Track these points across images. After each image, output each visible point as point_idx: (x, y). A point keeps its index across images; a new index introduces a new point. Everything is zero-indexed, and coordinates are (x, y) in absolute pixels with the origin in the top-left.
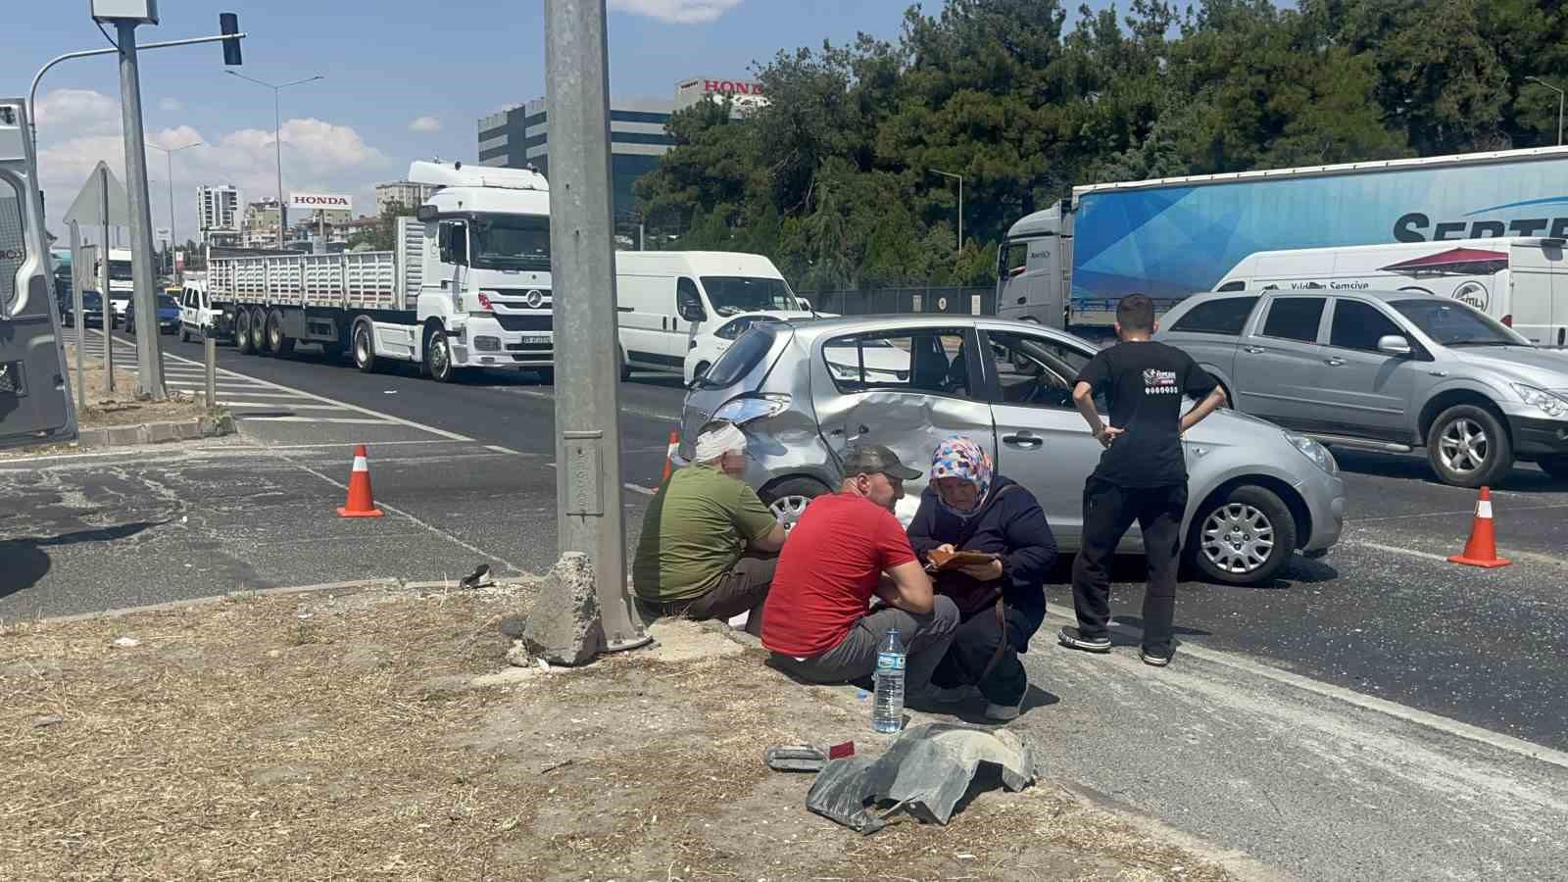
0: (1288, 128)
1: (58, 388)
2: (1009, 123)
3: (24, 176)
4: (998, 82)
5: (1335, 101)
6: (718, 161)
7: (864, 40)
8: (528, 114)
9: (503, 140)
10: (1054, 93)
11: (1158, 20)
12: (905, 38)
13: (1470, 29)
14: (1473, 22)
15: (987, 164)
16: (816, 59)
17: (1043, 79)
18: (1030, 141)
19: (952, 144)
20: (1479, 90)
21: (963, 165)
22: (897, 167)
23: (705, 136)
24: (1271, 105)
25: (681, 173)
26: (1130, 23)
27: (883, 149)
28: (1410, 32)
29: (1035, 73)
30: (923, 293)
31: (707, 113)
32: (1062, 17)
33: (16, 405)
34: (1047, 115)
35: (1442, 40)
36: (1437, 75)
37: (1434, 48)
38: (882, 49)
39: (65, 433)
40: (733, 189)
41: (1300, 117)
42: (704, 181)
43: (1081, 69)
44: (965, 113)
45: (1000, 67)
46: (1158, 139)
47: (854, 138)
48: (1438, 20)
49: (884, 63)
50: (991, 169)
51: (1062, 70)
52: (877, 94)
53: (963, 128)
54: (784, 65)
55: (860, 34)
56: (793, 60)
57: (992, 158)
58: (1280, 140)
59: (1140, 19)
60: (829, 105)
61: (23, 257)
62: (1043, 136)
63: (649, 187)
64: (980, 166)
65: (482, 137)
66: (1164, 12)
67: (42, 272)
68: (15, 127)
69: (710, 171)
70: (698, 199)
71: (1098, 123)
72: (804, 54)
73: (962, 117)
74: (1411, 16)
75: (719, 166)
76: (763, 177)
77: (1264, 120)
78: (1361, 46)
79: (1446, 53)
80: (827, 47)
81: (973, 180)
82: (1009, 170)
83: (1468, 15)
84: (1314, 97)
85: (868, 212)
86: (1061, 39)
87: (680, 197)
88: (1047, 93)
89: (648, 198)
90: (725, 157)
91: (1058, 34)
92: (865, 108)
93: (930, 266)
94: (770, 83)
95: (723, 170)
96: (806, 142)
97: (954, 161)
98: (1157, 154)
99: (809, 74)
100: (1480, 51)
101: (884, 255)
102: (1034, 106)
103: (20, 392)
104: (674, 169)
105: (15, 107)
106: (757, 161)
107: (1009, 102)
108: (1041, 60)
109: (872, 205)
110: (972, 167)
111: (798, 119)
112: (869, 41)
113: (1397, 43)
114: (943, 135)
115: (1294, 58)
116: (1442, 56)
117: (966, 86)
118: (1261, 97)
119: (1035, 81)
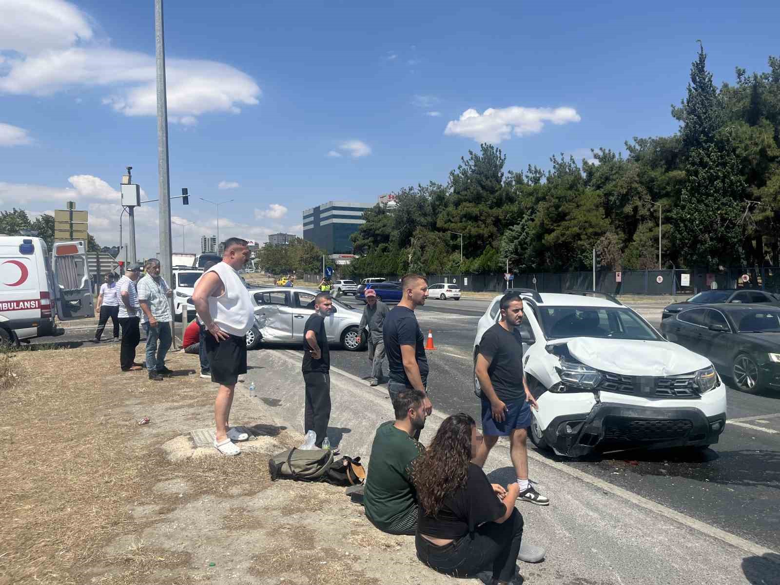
0: (567, 218)
1: (91, 305)
2: (481, 214)
4: (477, 199)
5: (584, 208)
6: (380, 228)
7: (433, 184)
8: (321, 209)
9: (312, 219)
10: (499, 203)
11: (538, 175)
12: (450, 182)
13: (636, 181)
14: (637, 179)
15: (473, 230)
16: (416, 190)
17: (495, 198)
18: (489, 221)
19: (461, 222)
20: (639, 203)
21: (464, 230)
22: (444, 230)
23: (376, 219)
24: (560, 209)
25: (367, 232)
26: (527, 177)
27: (439, 224)
28: (614, 183)
29: (492, 196)
30: (448, 277)
31: (377, 210)
32: (502, 175)
34: (496, 211)
35: (625, 185)
36: (625, 199)
37: (622, 188)
38: (439, 187)
40: (386, 238)
41: (571, 214)
42: (375, 236)
43: (507, 194)
44: (464, 211)
45: (478, 194)
46: (526, 221)
47: (429, 219)
48: (624, 178)
49: (440, 192)
50: (474, 231)
51: (501, 195)
52: (437, 203)
53: (465, 216)
54: (404, 193)
55: (431, 182)
56: (407, 191)
57: (474, 227)
58: (564, 222)
59: (531, 175)
60: (421, 207)
61: (84, 275)
62: (494, 219)
63: (355, 238)
64: (470, 229)
65: (305, 218)
66: (540, 173)
67: (88, 279)
69: (377, 232)
70: (373, 242)
71: (513, 214)
72: (411, 189)
73: (463, 212)
74: (614, 177)
75: (380, 230)
76: (395, 234)
77: (559, 215)
78: (598, 187)
79: (626, 190)
80: (420, 186)
81: (468, 235)
82: (481, 232)
83: (635, 176)
84: (578, 206)
85: (432, 247)
86: (502, 183)
87: (366, 241)
88: (496, 203)
89: (355, 242)
90: (383, 227)
91: (501, 181)
92: (434, 209)
93: (452, 267)
94: (398, 198)
95: (382, 231)
96: (412, 222)
97: (460, 228)
98: (525, 227)
99: (414, 197)
100: (640, 189)
101: (435, 263)
102: (491, 208)
104: (365, 231)
106: (393, 228)
107: (481, 207)
108: (492, 191)
109: (433, 244)
110: (467, 230)
111: (409, 213)
112: (434, 184)
113: (609, 186)
114: (457, 219)
115: (570, 192)
116: (625, 191)
117: (465, 201)
118: (557, 207)
119: (492, 199)
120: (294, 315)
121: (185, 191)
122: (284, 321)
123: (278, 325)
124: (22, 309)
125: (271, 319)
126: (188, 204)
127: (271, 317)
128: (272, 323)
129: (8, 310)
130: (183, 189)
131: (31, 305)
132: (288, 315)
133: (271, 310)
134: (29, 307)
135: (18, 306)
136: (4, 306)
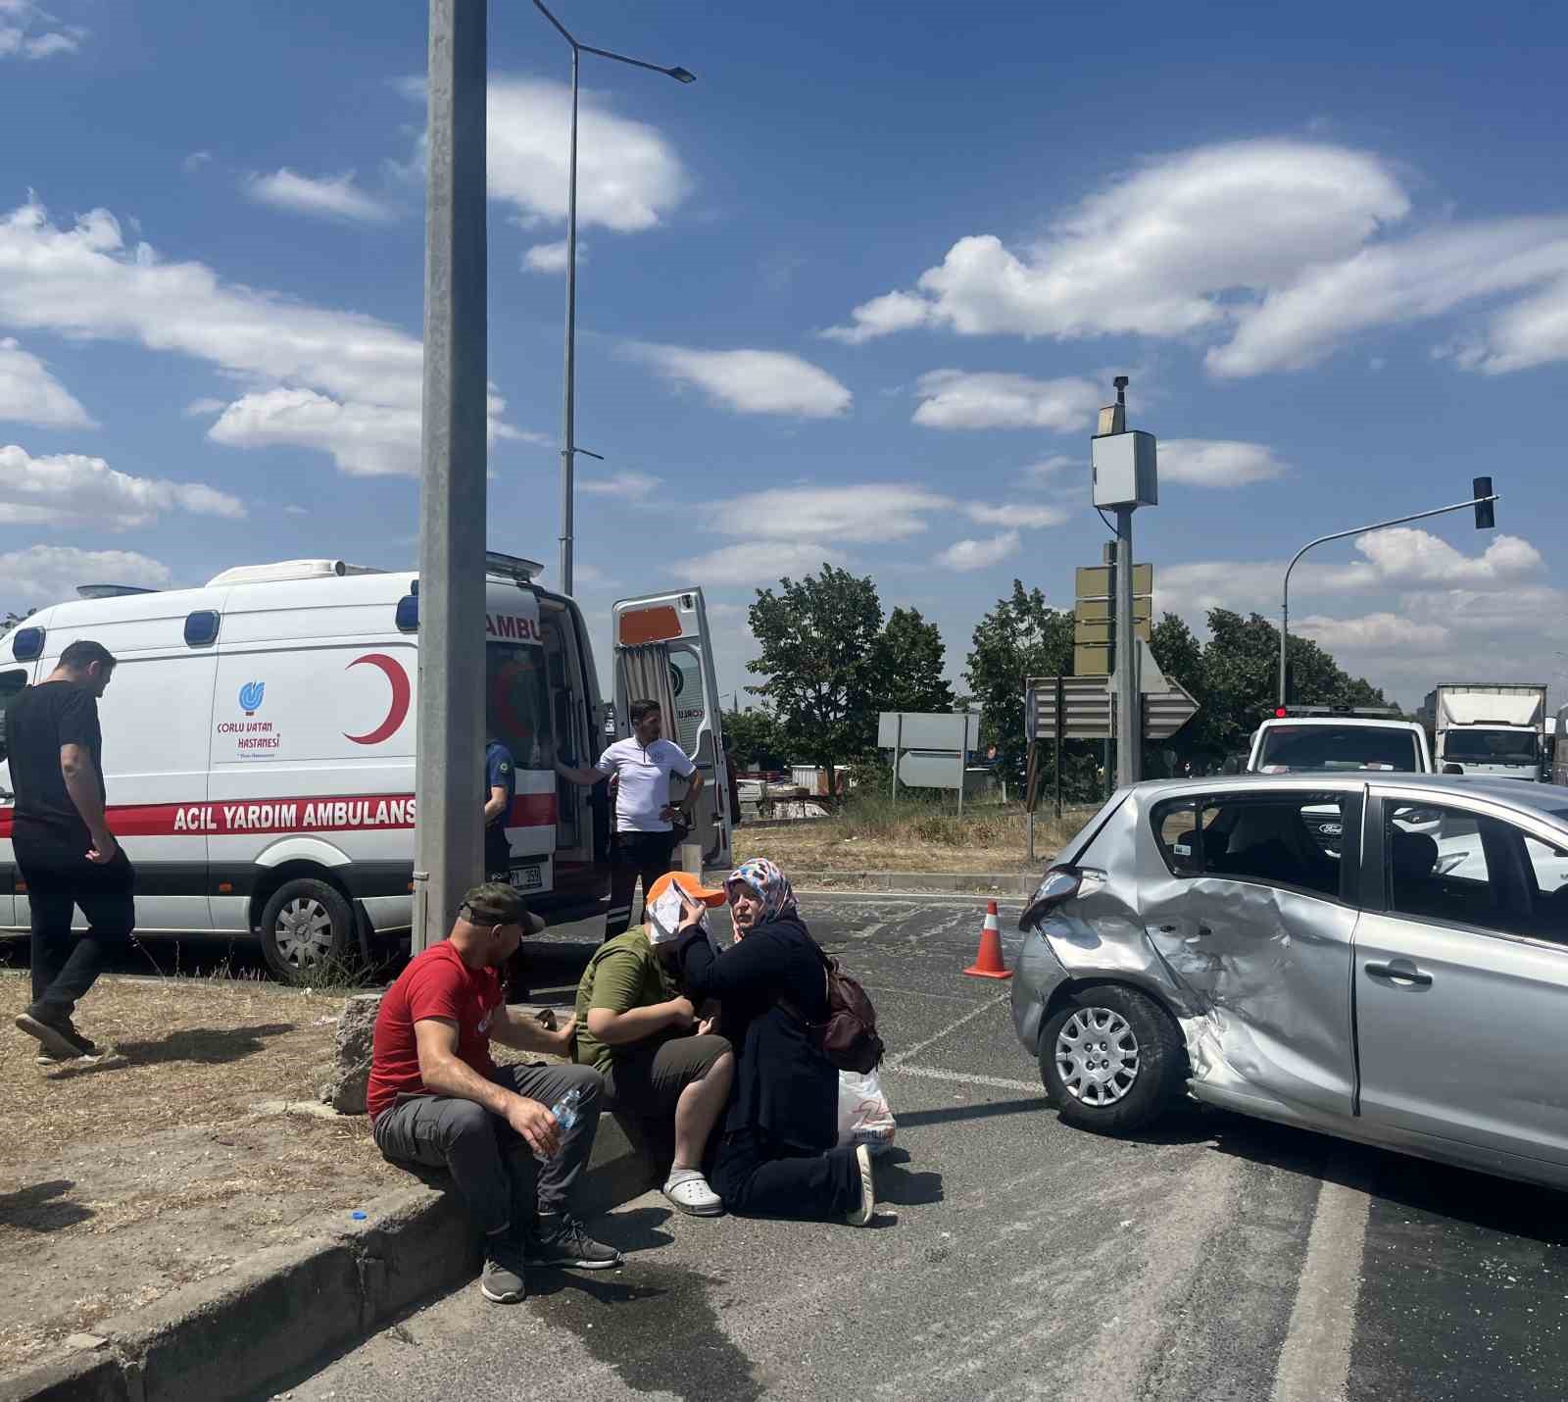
1: (715, 825)
3: (698, 649)
33: (687, 835)
39: (721, 863)
67: (709, 728)
68: (693, 610)
103: (690, 826)
105: (693, 594)
120: (1363, 962)
121: (1483, 486)
122: (1305, 990)
123: (1280, 1006)
124: (382, 826)
125: (1243, 965)
126: (1492, 525)
127: (1244, 951)
128: (1252, 991)
129: (348, 827)
130: (1477, 482)
131: (406, 813)
132: (1333, 953)
133: (1235, 909)
134: (401, 821)
135: (372, 814)
136: (338, 814)
